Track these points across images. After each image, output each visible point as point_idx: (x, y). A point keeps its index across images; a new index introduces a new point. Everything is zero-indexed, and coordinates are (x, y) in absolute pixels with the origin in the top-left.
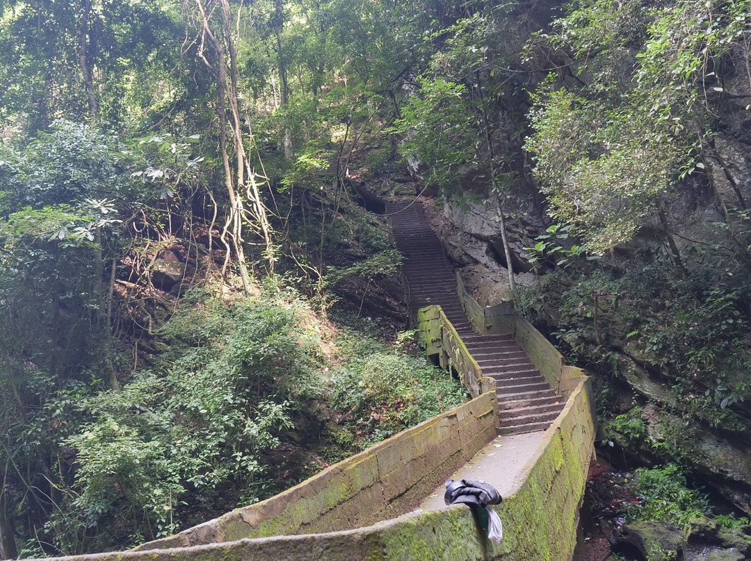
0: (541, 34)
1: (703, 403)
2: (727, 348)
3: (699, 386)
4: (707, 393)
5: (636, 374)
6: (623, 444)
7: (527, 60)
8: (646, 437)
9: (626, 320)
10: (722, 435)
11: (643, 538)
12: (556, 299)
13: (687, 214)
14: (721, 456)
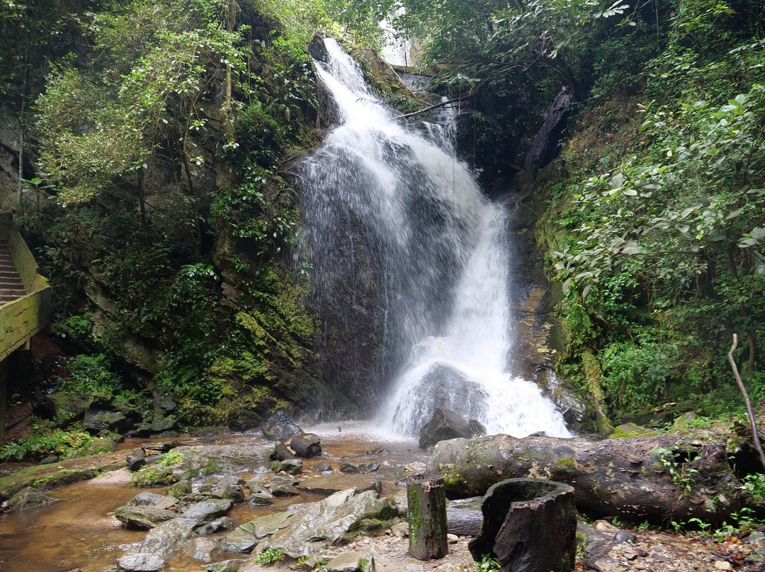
0: (75, 17)
1: (131, 316)
2: (156, 283)
3: (132, 305)
4: (136, 310)
5: (93, 289)
6: (73, 336)
7: (57, 33)
8: (90, 334)
9: (95, 250)
10: (140, 339)
11: (56, 404)
12: (50, 220)
13: (163, 184)
14: (135, 353)
